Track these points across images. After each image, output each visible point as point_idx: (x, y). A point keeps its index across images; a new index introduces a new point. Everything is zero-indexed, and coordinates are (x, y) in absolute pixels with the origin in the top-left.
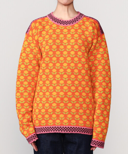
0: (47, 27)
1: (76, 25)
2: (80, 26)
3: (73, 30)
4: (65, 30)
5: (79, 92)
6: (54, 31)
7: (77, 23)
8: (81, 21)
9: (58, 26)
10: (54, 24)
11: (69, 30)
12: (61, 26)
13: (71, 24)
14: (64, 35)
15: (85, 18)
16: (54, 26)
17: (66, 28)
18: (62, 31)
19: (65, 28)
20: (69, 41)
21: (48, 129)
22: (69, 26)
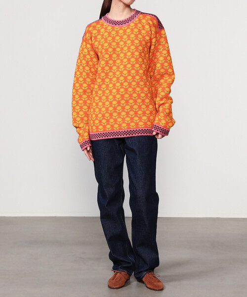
0: (103, 30)
1: (132, 24)
2: (136, 25)
3: (128, 30)
4: (121, 31)
5: (137, 93)
6: (110, 33)
7: (133, 22)
8: (137, 19)
9: (113, 28)
10: (108, 26)
11: (125, 31)
12: (117, 27)
13: (127, 24)
14: (120, 36)
15: (141, 16)
16: (110, 28)
17: (122, 29)
18: (117, 32)
19: (120, 29)
20: (125, 43)
21: (106, 134)
22: (125, 27)
